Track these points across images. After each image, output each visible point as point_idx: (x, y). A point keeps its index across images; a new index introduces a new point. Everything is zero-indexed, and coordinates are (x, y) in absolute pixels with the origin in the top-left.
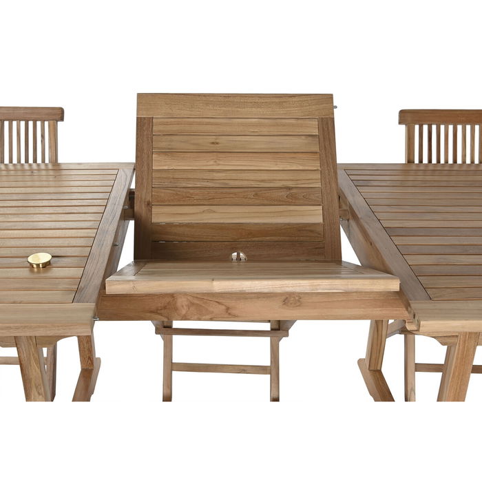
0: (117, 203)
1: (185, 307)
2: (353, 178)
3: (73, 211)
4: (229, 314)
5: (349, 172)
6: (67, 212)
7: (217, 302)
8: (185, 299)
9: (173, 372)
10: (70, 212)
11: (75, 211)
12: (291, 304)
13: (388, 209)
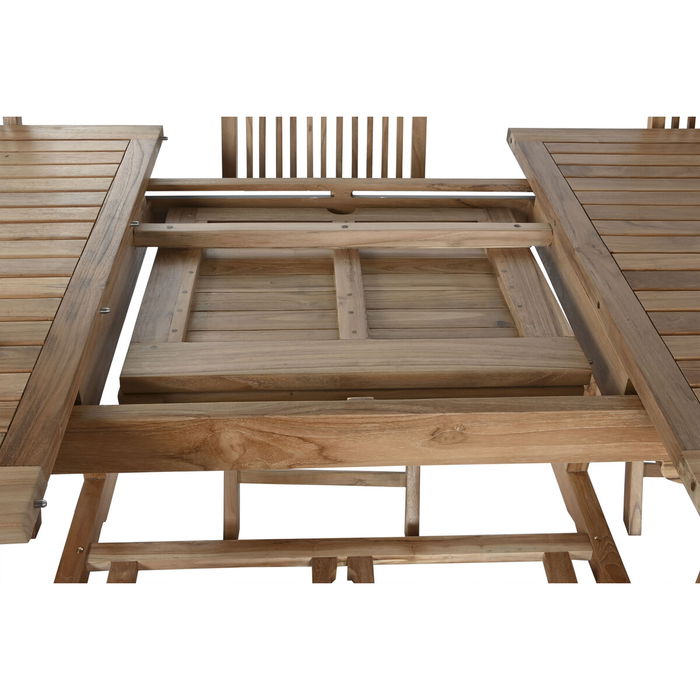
0: (117, 215)
1: (237, 448)
2: (560, 159)
3: (29, 234)
4: (326, 458)
5: (553, 148)
6: (17, 235)
7: (300, 438)
8: (237, 435)
9: (241, 485)
10: (22, 235)
11: (33, 234)
12: (446, 439)
13: (627, 229)
